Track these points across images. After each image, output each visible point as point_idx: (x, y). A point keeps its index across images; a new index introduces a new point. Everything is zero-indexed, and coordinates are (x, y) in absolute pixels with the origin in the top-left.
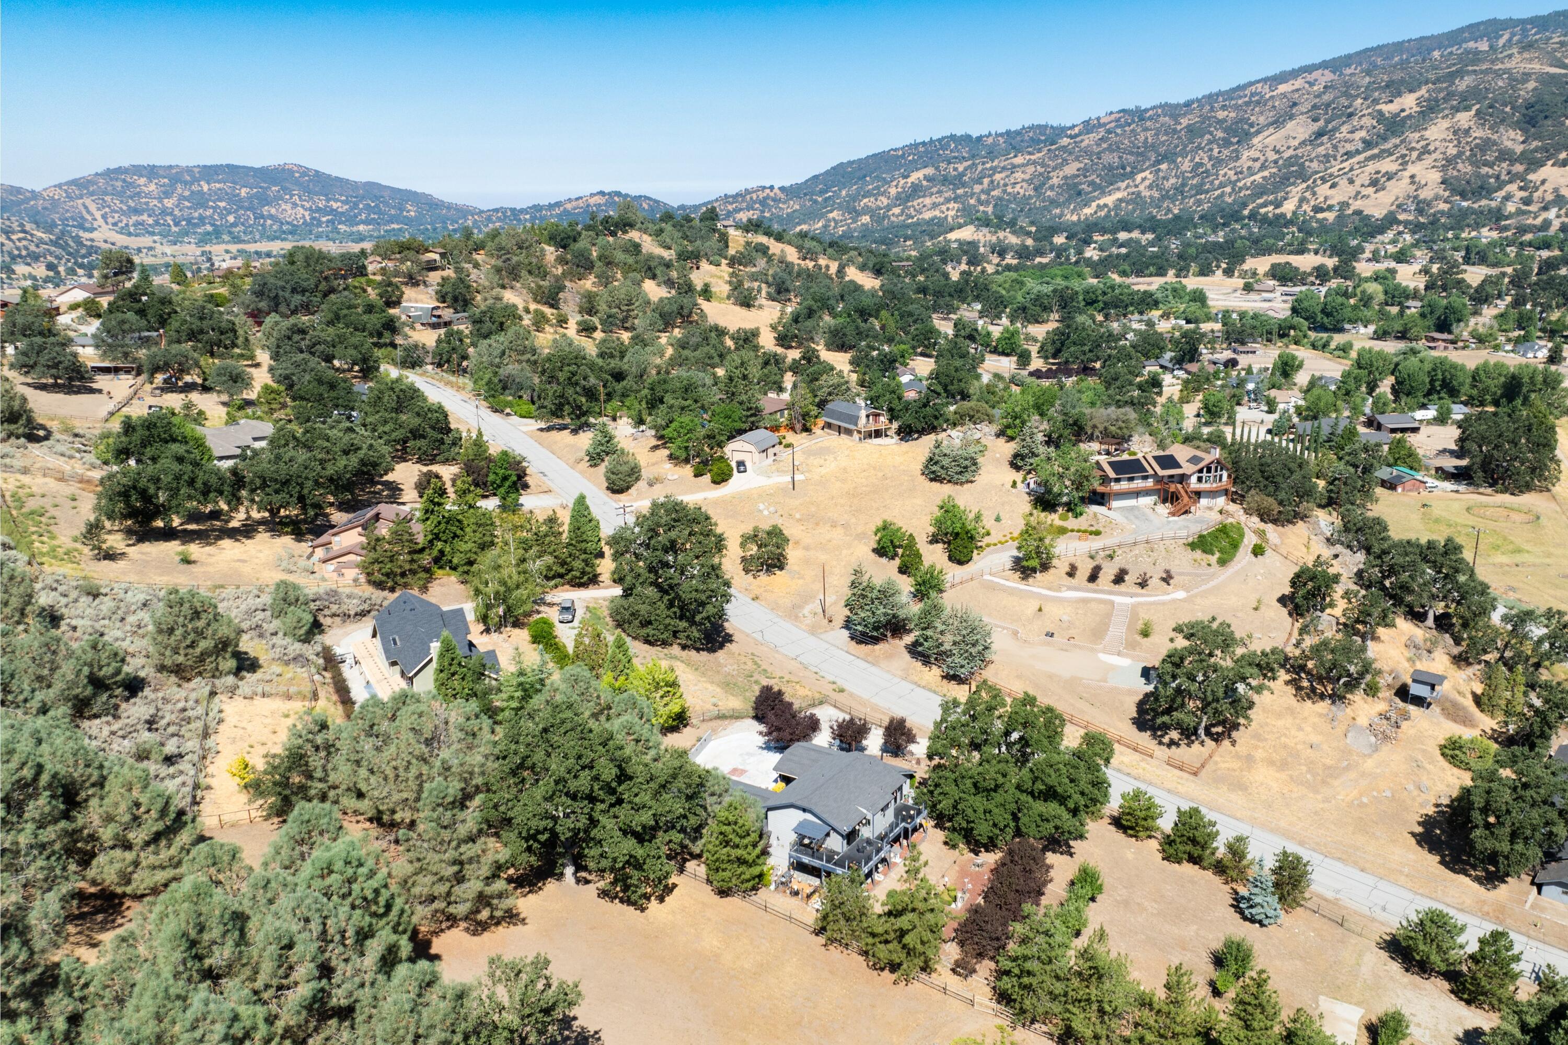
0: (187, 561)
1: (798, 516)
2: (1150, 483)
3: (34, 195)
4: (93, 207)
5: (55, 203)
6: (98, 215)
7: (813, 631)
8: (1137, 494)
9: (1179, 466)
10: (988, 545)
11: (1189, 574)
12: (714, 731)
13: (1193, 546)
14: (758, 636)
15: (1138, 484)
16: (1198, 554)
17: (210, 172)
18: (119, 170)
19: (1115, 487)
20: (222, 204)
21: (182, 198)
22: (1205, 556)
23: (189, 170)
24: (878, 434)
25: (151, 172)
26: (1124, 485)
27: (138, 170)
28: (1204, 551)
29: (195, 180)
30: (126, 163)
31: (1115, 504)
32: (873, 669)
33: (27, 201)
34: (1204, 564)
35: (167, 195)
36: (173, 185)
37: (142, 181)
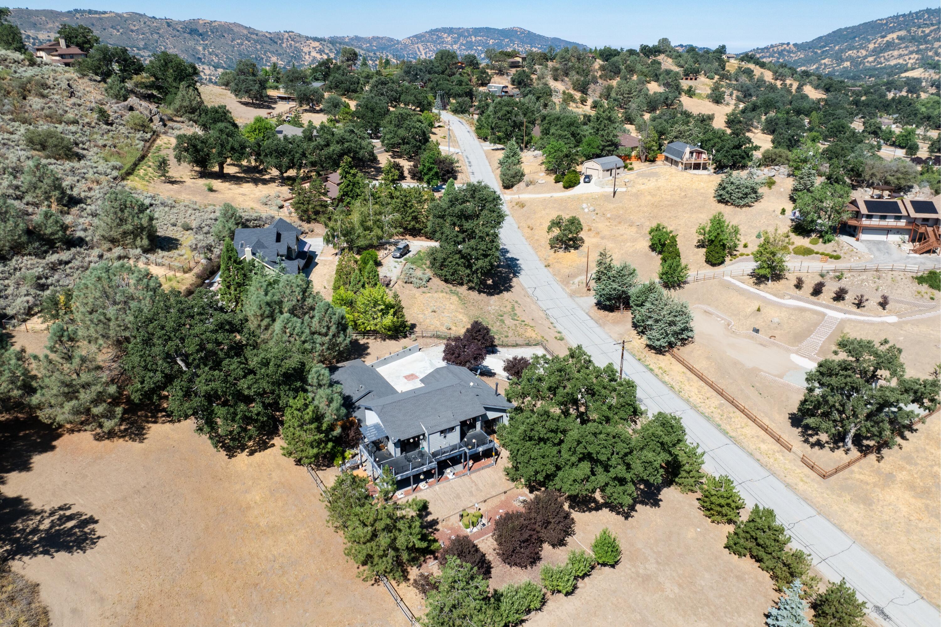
0: (211, 190)
1: (609, 216)
2: (902, 223)
3: (398, 42)
4: (421, 48)
5: (406, 46)
6: (423, 52)
7: (572, 295)
8: (888, 231)
9: (935, 212)
10: (742, 255)
11: (908, 303)
12: (427, 345)
13: (921, 280)
14: (530, 291)
15: (890, 222)
16: (924, 288)
17: (477, 31)
18: (437, 30)
19: (865, 222)
20: (480, 48)
21: (462, 44)
22: (931, 290)
23: (467, 30)
24: (697, 166)
25: (450, 31)
26: (875, 222)
27: (444, 30)
28: (931, 286)
29: (470, 35)
30: (439, 27)
31: (863, 237)
32: (598, 329)
33: (395, 44)
34: (927, 297)
35: (455, 43)
36: (459, 38)
37: (446, 35)
